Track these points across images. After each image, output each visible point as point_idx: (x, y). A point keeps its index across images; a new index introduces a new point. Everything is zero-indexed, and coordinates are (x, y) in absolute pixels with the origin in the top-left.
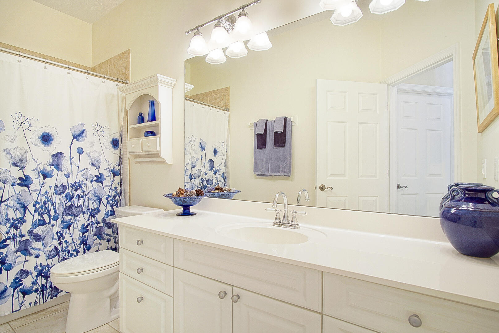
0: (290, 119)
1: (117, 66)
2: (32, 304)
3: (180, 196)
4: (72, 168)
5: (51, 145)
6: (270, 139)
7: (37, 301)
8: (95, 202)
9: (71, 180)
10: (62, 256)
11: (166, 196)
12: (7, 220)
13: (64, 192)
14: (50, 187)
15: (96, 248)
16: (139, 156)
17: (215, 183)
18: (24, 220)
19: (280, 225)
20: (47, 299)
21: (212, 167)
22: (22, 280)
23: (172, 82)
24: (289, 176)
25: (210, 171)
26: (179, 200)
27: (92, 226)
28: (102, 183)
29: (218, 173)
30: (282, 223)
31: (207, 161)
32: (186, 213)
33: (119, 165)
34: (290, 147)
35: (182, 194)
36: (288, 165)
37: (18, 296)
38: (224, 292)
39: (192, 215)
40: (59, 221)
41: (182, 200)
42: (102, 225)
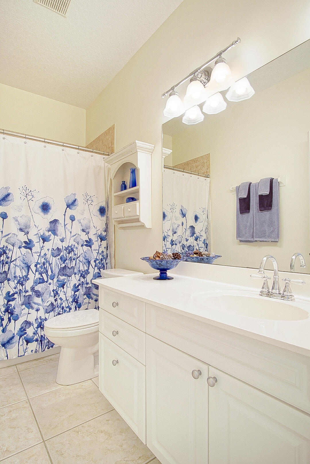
0: (277, 180)
1: (104, 141)
2: (34, 352)
3: (157, 259)
4: (65, 233)
5: (49, 213)
6: (254, 203)
7: (37, 350)
8: (85, 265)
9: (65, 244)
10: (57, 311)
11: (142, 259)
12: (15, 277)
13: (59, 255)
14: (48, 250)
15: (86, 306)
16: (122, 222)
17: (196, 249)
18: (28, 278)
19: (269, 294)
20: (45, 349)
21: (193, 233)
22: (26, 329)
23: (150, 147)
24: (277, 242)
25: (191, 237)
26: (155, 263)
27: (82, 286)
28: (91, 247)
29: (199, 239)
30: (270, 293)
31: (188, 227)
32: (163, 277)
33: (105, 231)
34: (278, 210)
35: (159, 257)
36: (276, 230)
37: (23, 343)
38: (198, 371)
39: (169, 279)
40: (55, 280)
41: (159, 263)
42: (91, 286)
